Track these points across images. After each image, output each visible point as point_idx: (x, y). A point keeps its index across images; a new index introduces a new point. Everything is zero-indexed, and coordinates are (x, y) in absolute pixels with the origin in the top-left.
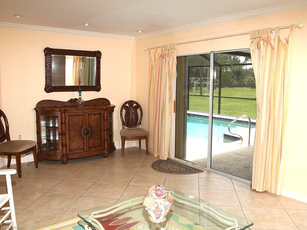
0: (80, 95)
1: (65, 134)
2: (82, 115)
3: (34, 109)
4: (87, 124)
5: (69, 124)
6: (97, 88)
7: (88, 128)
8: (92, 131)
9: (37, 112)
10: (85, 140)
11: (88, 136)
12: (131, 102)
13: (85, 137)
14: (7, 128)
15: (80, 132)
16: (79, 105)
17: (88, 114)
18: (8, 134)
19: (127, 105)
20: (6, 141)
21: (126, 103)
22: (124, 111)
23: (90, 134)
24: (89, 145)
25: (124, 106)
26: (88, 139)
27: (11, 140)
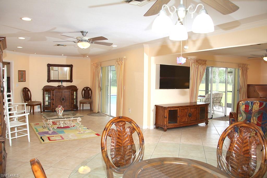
0: (62, 84)
1: (54, 100)
2: (62, 92)
3: (42, 89)
4: (64, 96)
5: (55, 95)
6: (71, 81)
7: (64, 98)
8: (65, 99)
9: (43, 90)
10: (62, 103)
11: (64, 101)
12: (87, 88)
13: (62, 101)
14: (31, 96)
15: (60, 99)
16: (61, 88)
17: (64, 92)
18: (31, 99)
19: (85, 89)
20: (30, 101)
21: (85, 88)
22: (83, 91)
23: (65, 100)
24: (64, 105)
25: (83, 89)
26: (64, 102)
27: (32, 101)
